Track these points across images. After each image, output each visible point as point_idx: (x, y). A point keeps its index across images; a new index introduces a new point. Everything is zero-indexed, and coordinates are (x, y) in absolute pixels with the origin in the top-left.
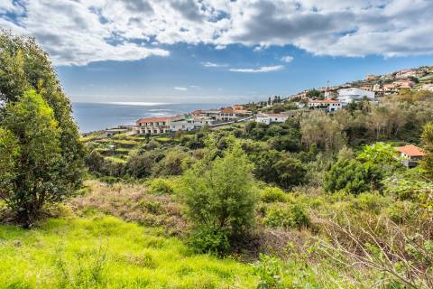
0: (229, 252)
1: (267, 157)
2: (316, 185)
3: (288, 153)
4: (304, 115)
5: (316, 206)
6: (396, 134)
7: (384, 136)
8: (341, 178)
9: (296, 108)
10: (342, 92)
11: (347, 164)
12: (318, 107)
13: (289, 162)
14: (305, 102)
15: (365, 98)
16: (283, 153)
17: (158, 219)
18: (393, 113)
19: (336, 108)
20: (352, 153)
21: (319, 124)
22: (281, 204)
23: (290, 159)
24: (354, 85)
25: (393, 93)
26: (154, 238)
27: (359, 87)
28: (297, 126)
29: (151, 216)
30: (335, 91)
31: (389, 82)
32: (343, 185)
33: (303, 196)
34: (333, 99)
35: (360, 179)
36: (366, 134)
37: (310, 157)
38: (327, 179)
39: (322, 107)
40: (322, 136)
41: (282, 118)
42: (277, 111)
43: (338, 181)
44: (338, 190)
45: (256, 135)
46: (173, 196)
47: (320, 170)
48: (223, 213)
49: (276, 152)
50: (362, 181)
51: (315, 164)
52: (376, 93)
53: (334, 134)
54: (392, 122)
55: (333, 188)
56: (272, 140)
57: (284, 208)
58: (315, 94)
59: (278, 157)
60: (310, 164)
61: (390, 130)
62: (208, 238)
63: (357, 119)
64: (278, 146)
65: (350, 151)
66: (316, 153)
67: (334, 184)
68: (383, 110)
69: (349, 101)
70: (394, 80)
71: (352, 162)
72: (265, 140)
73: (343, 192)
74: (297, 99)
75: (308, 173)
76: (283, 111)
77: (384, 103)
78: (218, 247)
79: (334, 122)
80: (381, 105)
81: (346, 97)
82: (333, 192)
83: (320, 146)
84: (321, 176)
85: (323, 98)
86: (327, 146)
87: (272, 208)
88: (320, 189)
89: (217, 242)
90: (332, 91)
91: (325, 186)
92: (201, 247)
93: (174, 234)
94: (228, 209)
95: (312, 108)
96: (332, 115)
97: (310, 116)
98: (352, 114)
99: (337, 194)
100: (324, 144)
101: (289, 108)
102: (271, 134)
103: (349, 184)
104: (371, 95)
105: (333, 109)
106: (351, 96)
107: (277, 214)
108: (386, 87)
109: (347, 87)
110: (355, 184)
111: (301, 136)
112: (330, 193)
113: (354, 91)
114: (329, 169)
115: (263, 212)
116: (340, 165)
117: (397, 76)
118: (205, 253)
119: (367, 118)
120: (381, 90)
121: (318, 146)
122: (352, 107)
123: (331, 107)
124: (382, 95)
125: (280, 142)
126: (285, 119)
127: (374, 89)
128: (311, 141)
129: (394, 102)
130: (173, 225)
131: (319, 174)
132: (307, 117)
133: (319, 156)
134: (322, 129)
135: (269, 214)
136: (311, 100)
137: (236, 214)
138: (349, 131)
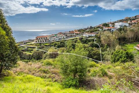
0: (79, 87)
1: (88, 50)
2: (107, 60)
3: (96, 48)
4: (102, 33)
5: (109, 68)
6: (137, 40)
7: (133, 40)
8: (117, 57)
9: (99, 31)
10: (116, 24)
11: (119, 51)
12: (107, 30)
13: (97, 52)
14: (102, 28)
15: (125, 26)
16: (94, 48)
17: (48, 75)
18: (136, 31)
19: (114, 30)
20: (121, 47)
21: (108, 37)
22: (96, 68)
23: (97, 50)
24: (121, 21)
25: (135, 24)
26: (48, 83)
27: (122, 22)
28: (99, 38)
29: (45, 74)
30: (113, 24)
31: (134, 20)
32: (118, 60)
33: (103, 65)
34: (112, 27)
35: (125, 57)
36: (126, 40)
37: (105, 50)
38: (112, 58)
39: (109, 30)
40: (109, 41)
41: (93, 35)
42: (91, 32)
43: (116, 59)
44: (117, 62)
45: (83, 41)
46: (53, 66)
47: (109, 55)
48: (75, 72)
49: (92, 48)
50: (126, 58)
51: (107, 52)
52: (129, 24)
53: (114, 40)
54: (135, 35)
55: (114, 61)
56: (90, 43)
57: (97, 69)
58: (106, 25)
59: (92, 50)
60: (105, 52)
61: (135, 38)
62: (70, 82)
63: (122, 34)
64: (92, 46)
65: (120, 47)
66: (107, 48)
67: (115, 60)
68: (132, 31)
69: (119, 27)
70: (136, 19)
71: (121, 51)
72: (87, 43)
73: (118, 63)
74: (99, 27)
75: (104, 56)
76: (94, 32)
77: (132, 28)
78: (74, 85)
79: (113, 36)
80: (131, 29)
81: (118, 26)
82: (115, 63)
83: (109, 45)
84: (109, 57)
85: (109, 27)
86: (111, 45)
87: (92, 69)
88: (109, 61)
89: (74, 83)
90: (112, 23)
91: (111, 61)
92: (68, 85)
93: (55, 81)
94: (78, 70)
95: (105, 30)
96: (112, 33)
97: (104, 33)
98: (120, 32)
99: (116, 63)
100: (110, 44)
101: (96, 31)
102: (89, 41)
103: (120, 59)
104: (127, 25)
105: (113, 31)
106: (120, 25)
107: (95, 72)
108: (133, 22)
109: (118, 22)
110: (123, 59)
111: (101, 41)
112: (114, 63)
113: (121, 23)
114: (112, 54)
115: (89, 71)
116: (116, 52)
117: (137, 17)
118: (69, 87)
119: (126, 34)
120: (131, 23)
121: (108, 45)
122: (120, 30)
123: (112, 30)
124: (131, 24)
125: (93, 44)
126: (95, 35)
127: (128, 22)
128: (105, 44)
129: (136, 27)
130: (54, 78)
131: (109, 56)
132: (103, 34)
133: (108, 49)
134: (109, 38)
135: (92, 72)
136: (104, 27)
137: (81, 72)
138: (119, 39)
